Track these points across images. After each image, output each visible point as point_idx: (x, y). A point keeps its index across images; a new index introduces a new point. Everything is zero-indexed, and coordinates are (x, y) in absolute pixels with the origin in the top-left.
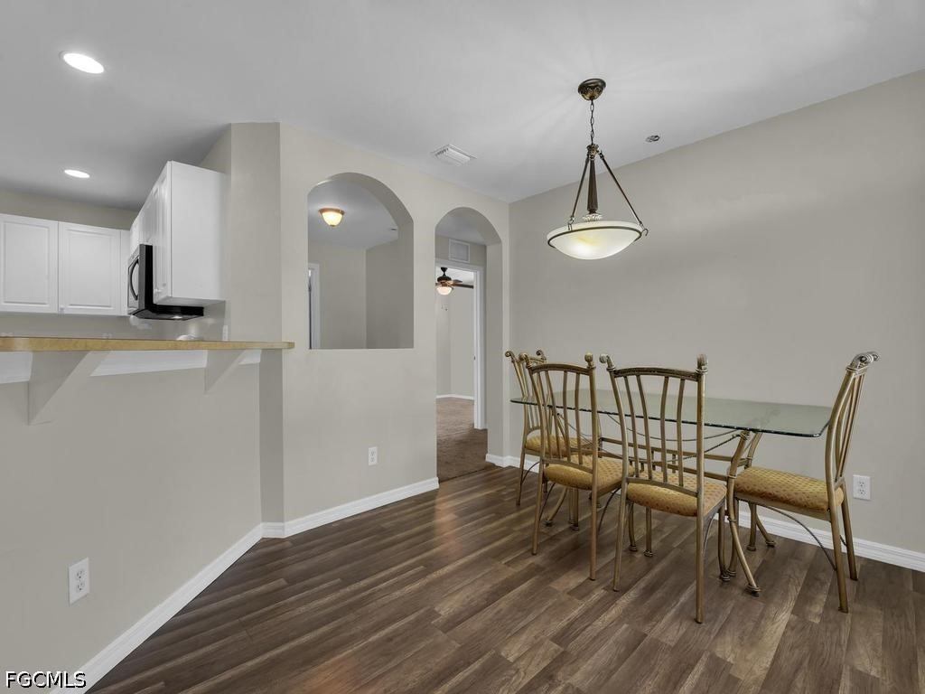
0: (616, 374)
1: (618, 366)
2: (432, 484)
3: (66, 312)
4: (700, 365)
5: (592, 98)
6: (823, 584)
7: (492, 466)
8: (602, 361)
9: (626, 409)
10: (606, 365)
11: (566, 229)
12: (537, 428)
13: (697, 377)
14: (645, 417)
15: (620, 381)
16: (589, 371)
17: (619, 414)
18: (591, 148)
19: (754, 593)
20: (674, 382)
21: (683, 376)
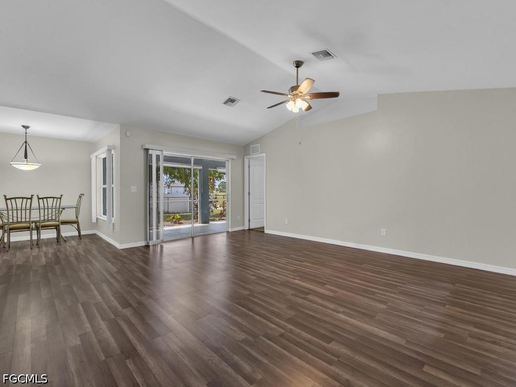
0: (39, 199)
5: (26, 129)
9: (42, 207)
13: (60, 198)
18: (26, 142)
19: (66, 241)
20: (55, 200)
21: (57, 198)
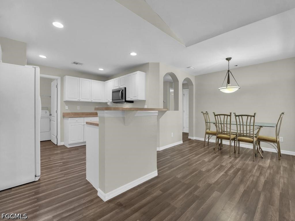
1: (237, 115)
2: (181, 142)
3: (92, 101)
4: (255, 114)
5: (229, 61)
6: (275, 157)
7: (190, 139)
8: (234, 113)
9: (238, 123)
10: (234, 114)
11: (226, 87)
12: (208, 129)
13: (254, 116)
14: (243, 125)
15: (237, 118)
16: (230, 116)
17: (237, 124)
18: (229, 71)
19: (262, 158)
20: (249, 117)
21: (251, 116)
